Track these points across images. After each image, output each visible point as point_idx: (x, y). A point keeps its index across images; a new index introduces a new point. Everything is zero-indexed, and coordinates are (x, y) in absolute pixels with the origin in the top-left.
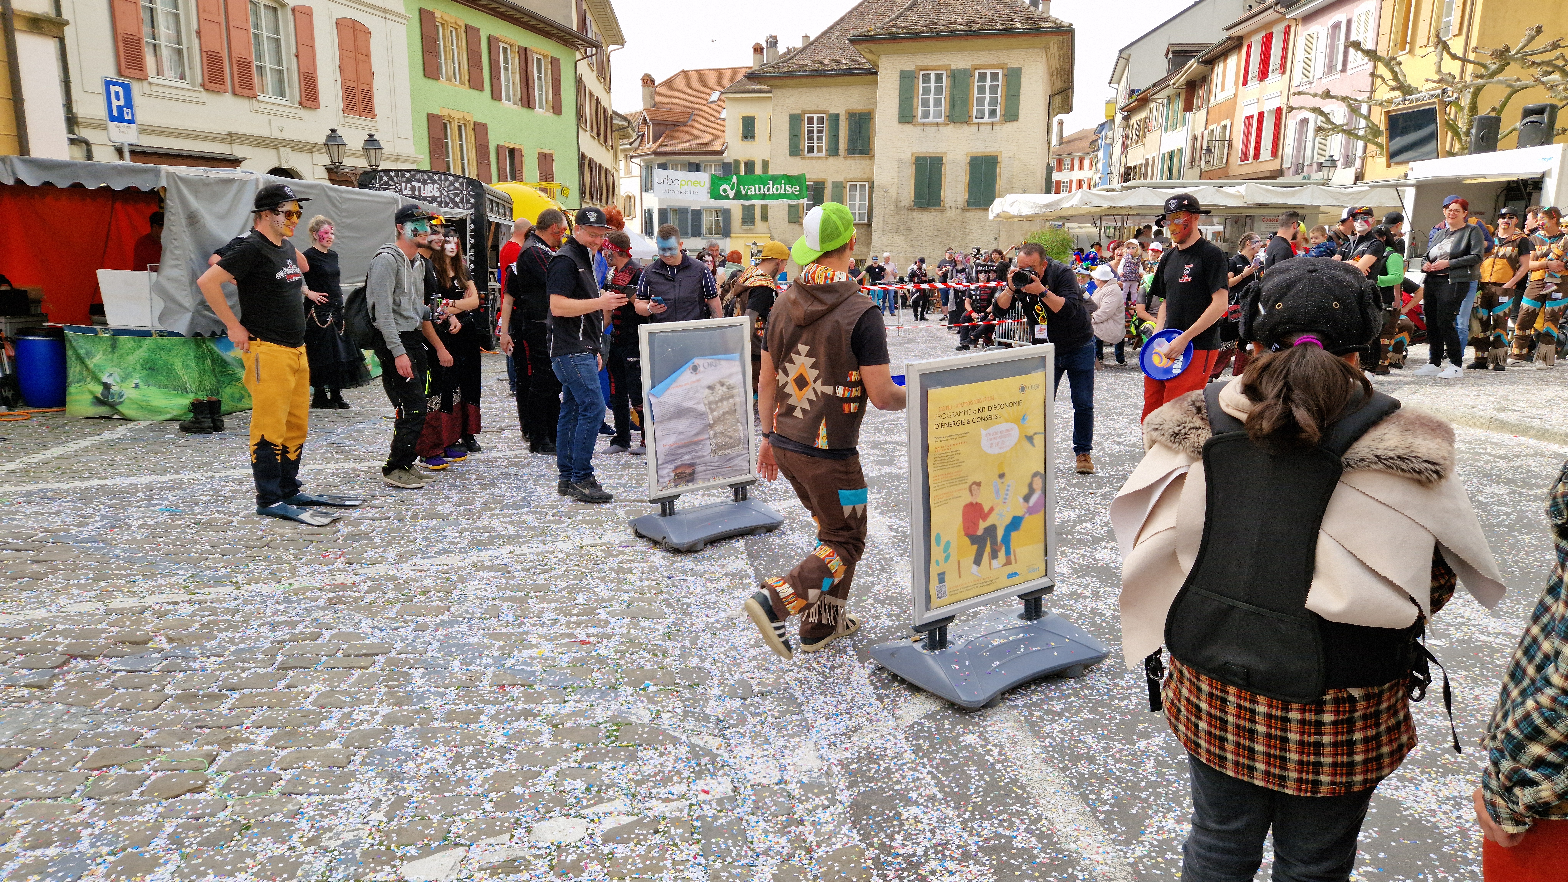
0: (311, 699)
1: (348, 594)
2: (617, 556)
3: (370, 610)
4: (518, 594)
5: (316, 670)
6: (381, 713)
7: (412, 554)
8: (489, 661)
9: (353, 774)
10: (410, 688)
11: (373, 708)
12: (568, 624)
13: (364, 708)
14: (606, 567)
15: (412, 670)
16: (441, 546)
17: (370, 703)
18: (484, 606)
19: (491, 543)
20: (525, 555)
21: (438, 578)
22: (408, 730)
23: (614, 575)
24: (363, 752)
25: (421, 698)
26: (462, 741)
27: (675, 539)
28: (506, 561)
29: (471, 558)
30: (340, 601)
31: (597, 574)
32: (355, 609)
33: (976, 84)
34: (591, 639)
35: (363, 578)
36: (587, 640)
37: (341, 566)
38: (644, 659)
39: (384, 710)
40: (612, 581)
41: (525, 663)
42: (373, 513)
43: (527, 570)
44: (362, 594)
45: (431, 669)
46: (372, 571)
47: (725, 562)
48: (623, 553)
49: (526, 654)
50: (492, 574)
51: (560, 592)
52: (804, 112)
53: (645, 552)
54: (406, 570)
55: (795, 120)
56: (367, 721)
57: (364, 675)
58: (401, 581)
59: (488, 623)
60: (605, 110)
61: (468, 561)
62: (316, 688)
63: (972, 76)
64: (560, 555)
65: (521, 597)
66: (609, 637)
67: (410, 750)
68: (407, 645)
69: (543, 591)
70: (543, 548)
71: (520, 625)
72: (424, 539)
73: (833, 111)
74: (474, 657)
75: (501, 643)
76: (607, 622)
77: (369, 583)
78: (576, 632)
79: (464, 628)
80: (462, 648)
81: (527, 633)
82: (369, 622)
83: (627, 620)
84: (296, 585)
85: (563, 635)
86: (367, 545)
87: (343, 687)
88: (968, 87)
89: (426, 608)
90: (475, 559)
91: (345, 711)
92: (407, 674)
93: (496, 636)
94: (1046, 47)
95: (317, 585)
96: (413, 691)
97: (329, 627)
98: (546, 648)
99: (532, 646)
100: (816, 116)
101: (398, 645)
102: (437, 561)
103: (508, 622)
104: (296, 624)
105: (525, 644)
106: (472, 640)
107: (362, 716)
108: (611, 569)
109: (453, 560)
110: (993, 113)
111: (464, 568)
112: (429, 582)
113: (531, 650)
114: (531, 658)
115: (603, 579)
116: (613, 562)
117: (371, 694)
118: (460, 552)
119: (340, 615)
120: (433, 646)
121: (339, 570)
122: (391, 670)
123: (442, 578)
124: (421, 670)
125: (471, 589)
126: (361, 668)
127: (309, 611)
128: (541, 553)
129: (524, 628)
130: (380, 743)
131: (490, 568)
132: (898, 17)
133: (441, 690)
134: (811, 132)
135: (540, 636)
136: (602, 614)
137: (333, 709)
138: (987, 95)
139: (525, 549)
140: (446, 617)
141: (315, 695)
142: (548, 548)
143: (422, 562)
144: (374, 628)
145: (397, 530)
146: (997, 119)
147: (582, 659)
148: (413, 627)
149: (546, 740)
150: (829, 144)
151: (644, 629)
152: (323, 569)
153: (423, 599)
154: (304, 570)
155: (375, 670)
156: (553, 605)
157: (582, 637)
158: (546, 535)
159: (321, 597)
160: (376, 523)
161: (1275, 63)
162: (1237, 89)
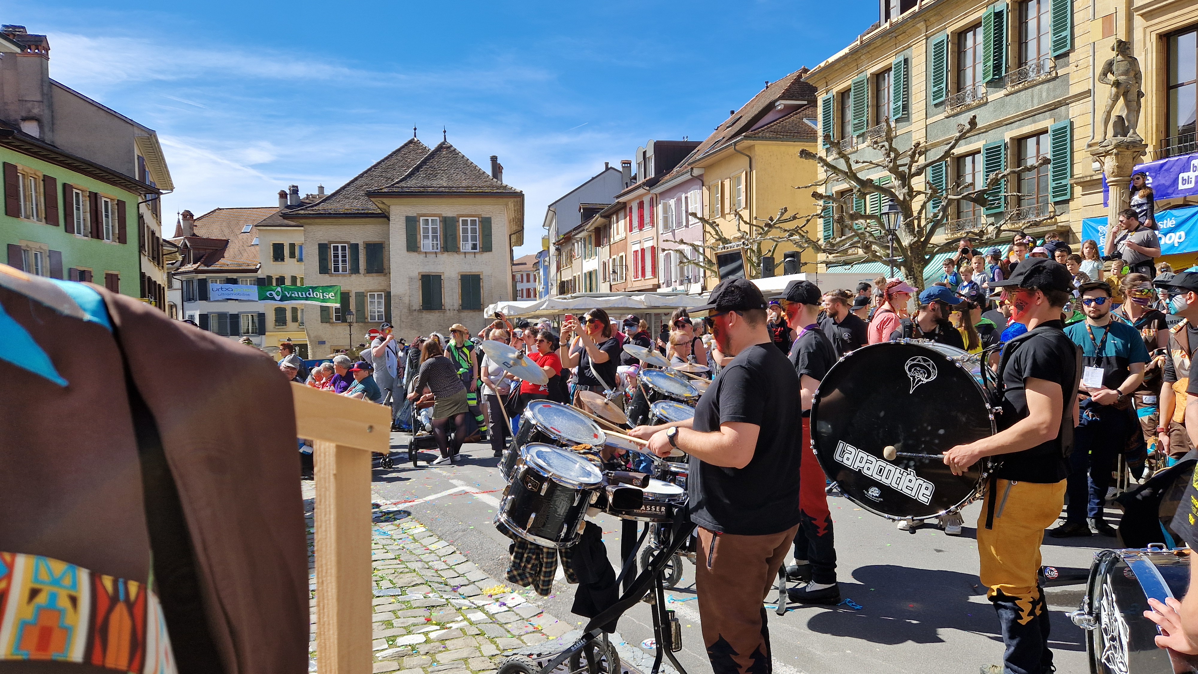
33: (461, 227)
52: (330, 243)
55: (323, 248)
63: (458, 221)
73: (353, 242)
88: (455, 229)
94: (507, 205)
100: (340, 245)
110: (474, 247)
132: (401, 181)
134: (336, 256)
138: (469, 235)
146: (477, 251)
150: (352, 265)
161: (647, 219)
162: (626, 234)
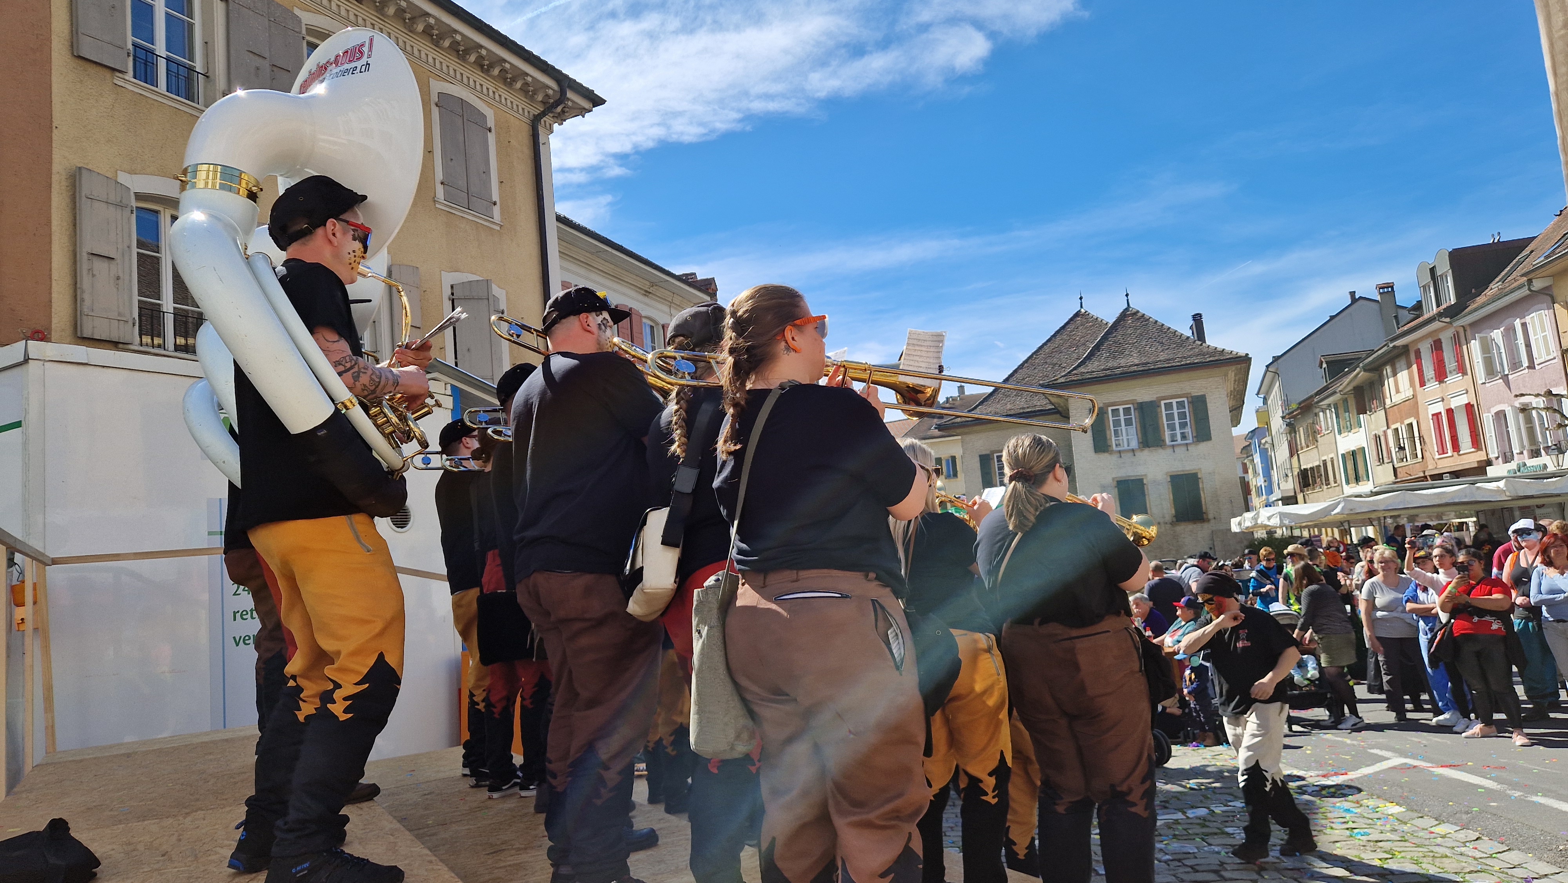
33: (1164, 413)
55: (985, 459)
63: (1159, 406)
88: (1156, 417)
94: (1225, 375)
110: (1184, 436)
132: (1079, 366)
138: (1177, 422)
146: (1190, 441)
161: (1450, 364)
162: (1414, 390)
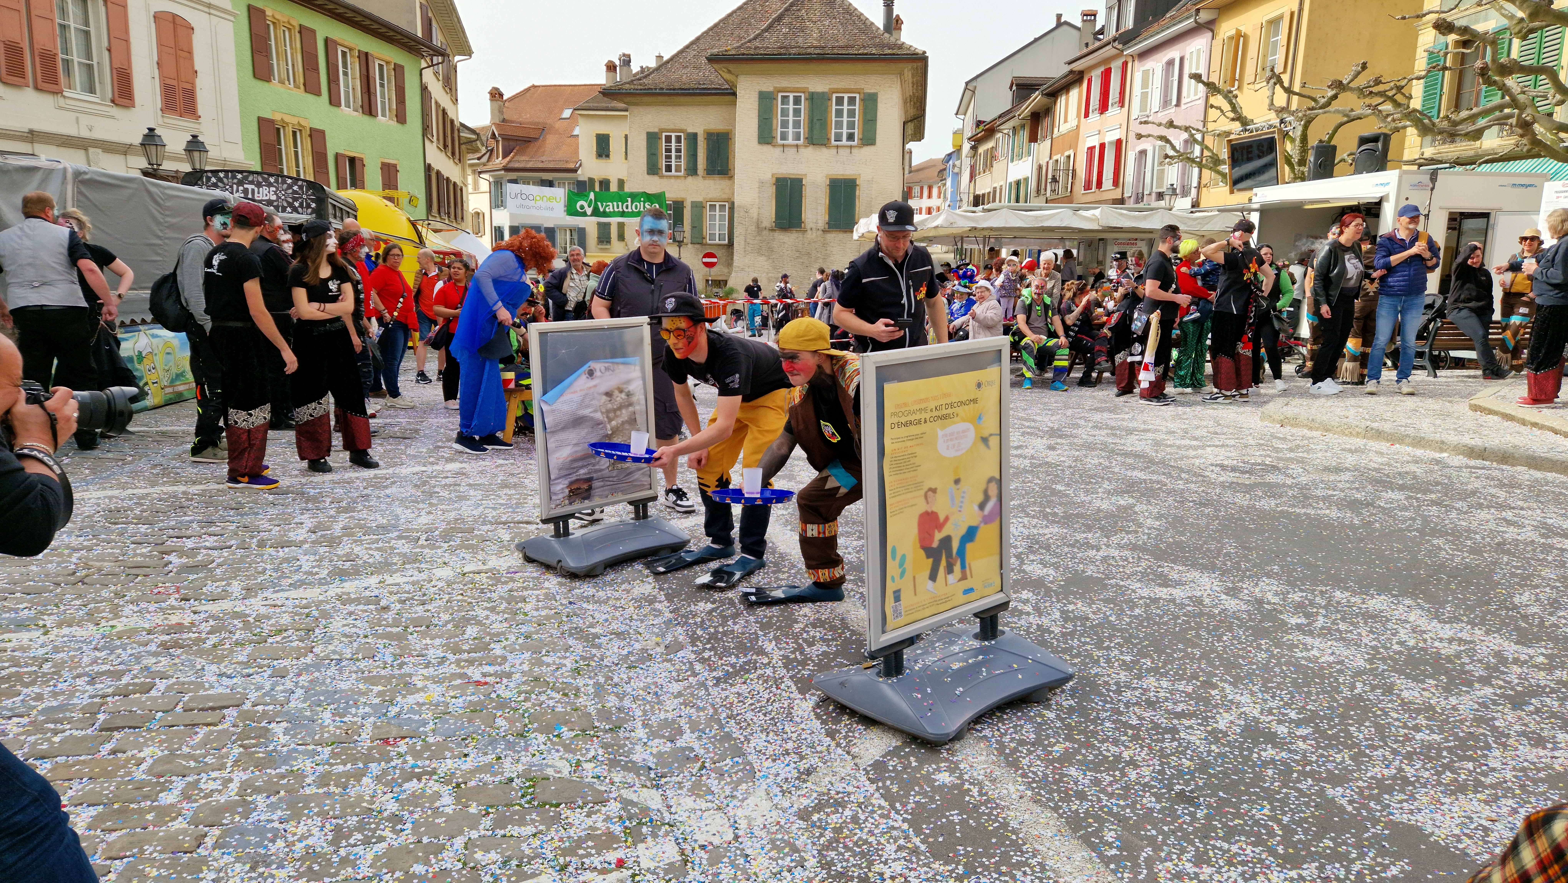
0: (144, 767)
1: (185, 636)
2: (506, 583)
3: (215, 655)
4: (395, 630)
5: (149, 730)
6: (236, 780)
7: (262, 587)
8: (367, 709)
9: (204, 861)
10: (271, 748)
11: (225, 774)
12: (458, 662)
13: (214, 774)
14: (495, 596)
15: (273, 725)
16: (296, 577)
17: (222, 767)
18: (355, 645)
19: (356, 572)
20: (398, 584)
21: (296, 614)
22: (273, 799)
23: (504, 605)
24: (216, 831)
25: (287, 759)
26: (343, 809)
27: (572, 563)
28: (376, 592)
29: (333, 590)
30: (177, 645)
31: (486, 604)
32: (195, 654)
33: (834, 107)
34: (488, 679)
35: (203, 616)
36: (483, 680)
37: (175, 603)
38: (552, 699)
39: (239, 776)
40: (504, 612)
41: (411, 710)
42: (210, 541)
43: (403, 602)
44: (204, 636)
45: (295, 722)
46: (214, 608)
47: (628, 587)
48: (513, 580)
49: (411, 699)
50: (361, 607)
51: (445, 625)
52: (662, 131)
53: (538, 578)
54: (256, 605)
55: (652, 138)
56: (220, 791)
57: (211, 733)
58: (251, 619)
59: (362, 664)
60: (452, 121)
61: (331, 593)
62: (151, 752)
63: (830, 99)
64: (440, 584)
65: (398, 633)
66: (509, 675)
67: (276, 825)
68: (265, 695)
69: (426, 625)
70: (417, 577)
71: (401, 666)
72: (276, 570)
73: (691, 130)
74: (348, 706)
75: (380, 688)
76: (505, 659)
77: (212, 623)
78: (469, 671)
79: (333, 671)
80: (332, 696)
81: (410, 675)
82: (214, 668)
83: (527, 655)
84: (120, 627)
85: (454, 676)
86: (206, 578)
87: (186, 750)
88: (826, 111)
89: (284, 650)
90: (339, 591)
91: (189, 779)
92: (267, 730)
93: (373, 680)
94: (901, 74)
95: (147, 626)
96: (275, 750)
97: (163, 676)
98: (435, 692)
99: (418, 691)
100: (673, 135)
101: (253, 696)
102: (293, 594)
103: (385, 663)
104: (118, 675)
105: (409, 688)
106: (343, 686)
107: (212, 785)
108: (501, 598)
109: (313, 593)
110: (851, 137)
111: (327, 602)
112: (286, 619)
113: (417, 696)
114: (418, 704)
115: (493, 609)
116: (502, 590)
117: (223, 757)
118: (320, 584)
119: (177, 661)
120: (296, 696)
121: (173, 608)
122: (245, 726)
123: (301, 614)
124: (284, 724)
125: (337, 625)
126: (208, 725)
127: (138, 658)
128: (418, 582)
129: (406, 669)
130: (237, 818)
131: (358, 601)
132: (755, 38)
133: (310, 747)
134: (668, 150)
135: (426, 678)
136: (497, 650)
137: (174, 778)
138: (845, 119)
139: (397, 578)
140: (309, 659)
141: (150, 761)
142: (424, 576)
143: (274, 596)
144: (221, 675)
145: (241, 560)
146: (855, 143)
147: (480, 702)
148: (269, 672)
149: (447, 802)
150: (688, 163)
151: (548, 665)
152: (152, 607)
153: (278, 638)
154: (128, 609)
155: (225, 726)
156: (437, 642)
157: (477, 676)
158: (421, 562)
159: (152, 641)
160: (215, 553)
161: (1114, 96)
162: (1079, 121)
